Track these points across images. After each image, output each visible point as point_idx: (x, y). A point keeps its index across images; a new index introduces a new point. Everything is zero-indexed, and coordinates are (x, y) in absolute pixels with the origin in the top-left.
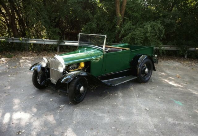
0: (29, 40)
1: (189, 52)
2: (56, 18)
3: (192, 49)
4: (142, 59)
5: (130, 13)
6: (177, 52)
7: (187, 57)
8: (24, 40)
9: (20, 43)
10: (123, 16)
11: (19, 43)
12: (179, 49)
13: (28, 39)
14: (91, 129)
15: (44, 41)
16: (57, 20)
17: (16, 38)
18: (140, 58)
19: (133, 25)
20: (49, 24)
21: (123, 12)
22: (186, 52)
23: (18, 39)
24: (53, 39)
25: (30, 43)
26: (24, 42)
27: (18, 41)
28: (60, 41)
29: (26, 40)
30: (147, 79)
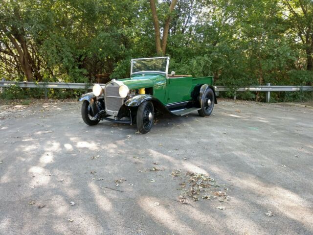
0: (48, 84)
1: (238, 92)
2: (81, 56)
3: (241, 89)
4: (204, 89)
5: (172, 49)
6: (226, 93)
7: (237, 99)
8: (41, 84)
9: (36, 89)
10: (164, 52)
11: (34, 88)
12: (228, 89)
13: (46, 83)
14: (177, 150)
15: (68, 85)
16: (83, 58)
17: (30, 82)
18: (201, 89)
19: (176, 62)
20: (73, 64)
21: (164, 48)
22: (235, 92)
23: (33, 82)
24: (80, 82)
25: (49, 89)
26: (42, 86)
27: (33, 86)
28: (89, 84)
29: (44, 85)
30: (209, 112)
